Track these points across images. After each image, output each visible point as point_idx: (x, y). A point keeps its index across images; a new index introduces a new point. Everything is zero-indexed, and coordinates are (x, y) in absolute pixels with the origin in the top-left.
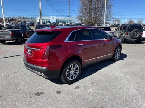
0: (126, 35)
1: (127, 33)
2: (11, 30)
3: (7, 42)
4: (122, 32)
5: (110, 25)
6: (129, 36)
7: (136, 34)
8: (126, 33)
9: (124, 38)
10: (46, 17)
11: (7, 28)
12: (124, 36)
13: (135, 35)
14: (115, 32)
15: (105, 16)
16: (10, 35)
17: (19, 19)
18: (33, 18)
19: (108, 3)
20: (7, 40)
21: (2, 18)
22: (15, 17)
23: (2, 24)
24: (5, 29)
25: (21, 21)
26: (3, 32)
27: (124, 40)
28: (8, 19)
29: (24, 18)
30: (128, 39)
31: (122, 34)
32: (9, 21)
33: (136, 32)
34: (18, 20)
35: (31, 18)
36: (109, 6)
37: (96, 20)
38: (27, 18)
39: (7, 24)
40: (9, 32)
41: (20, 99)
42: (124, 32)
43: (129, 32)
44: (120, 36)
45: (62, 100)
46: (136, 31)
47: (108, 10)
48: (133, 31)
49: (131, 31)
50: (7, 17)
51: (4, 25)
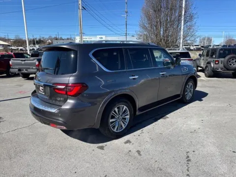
0: (216, 64)
1: (218, 61)
2: (37, 59)
3: (31, 76)
4: (209, 60)
5: (194, 47)
6: (221, 65)
7: (233, 63)
8: (216, 61)
9: (213, 68)
10: (91, 37)
11: (32, 56)
12: (212, 66)
13: (231, 65)
14: (198, 59)
15: (182, 33)
16: (37, 66)
17: (50, 41)
18: (71, 39)
19: (188, 13)
20: (32, 74)
21: (24, 39)
22: (43, 38)
23: (24, 49)
24: (29, 57)
25: (52, 43)
26: (26, 61)
27: (213, 72)
28: (34, 41)
29: (57, 39)
30: (220, 70)
31: (209, 63)
32: (34, 44)
33: (233, 60)
34: (48, 41)
35: (68, 39)
36: (189, 18)
37: (167, 40)
38: (61, 39)
39: (32, 48)
40: (34, 61)
41: (48, 153)
42: (212, 60)
43: (221, 59)
44: (206, 67)
45: (105, 157)
46: (233, 58)
47: (188, 24)
48: (227, 58)
49: (224, 57)
50: (31, 38)
51: (27, 50)
